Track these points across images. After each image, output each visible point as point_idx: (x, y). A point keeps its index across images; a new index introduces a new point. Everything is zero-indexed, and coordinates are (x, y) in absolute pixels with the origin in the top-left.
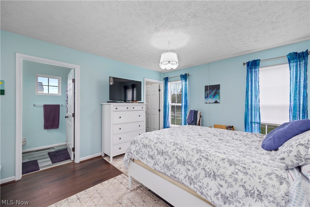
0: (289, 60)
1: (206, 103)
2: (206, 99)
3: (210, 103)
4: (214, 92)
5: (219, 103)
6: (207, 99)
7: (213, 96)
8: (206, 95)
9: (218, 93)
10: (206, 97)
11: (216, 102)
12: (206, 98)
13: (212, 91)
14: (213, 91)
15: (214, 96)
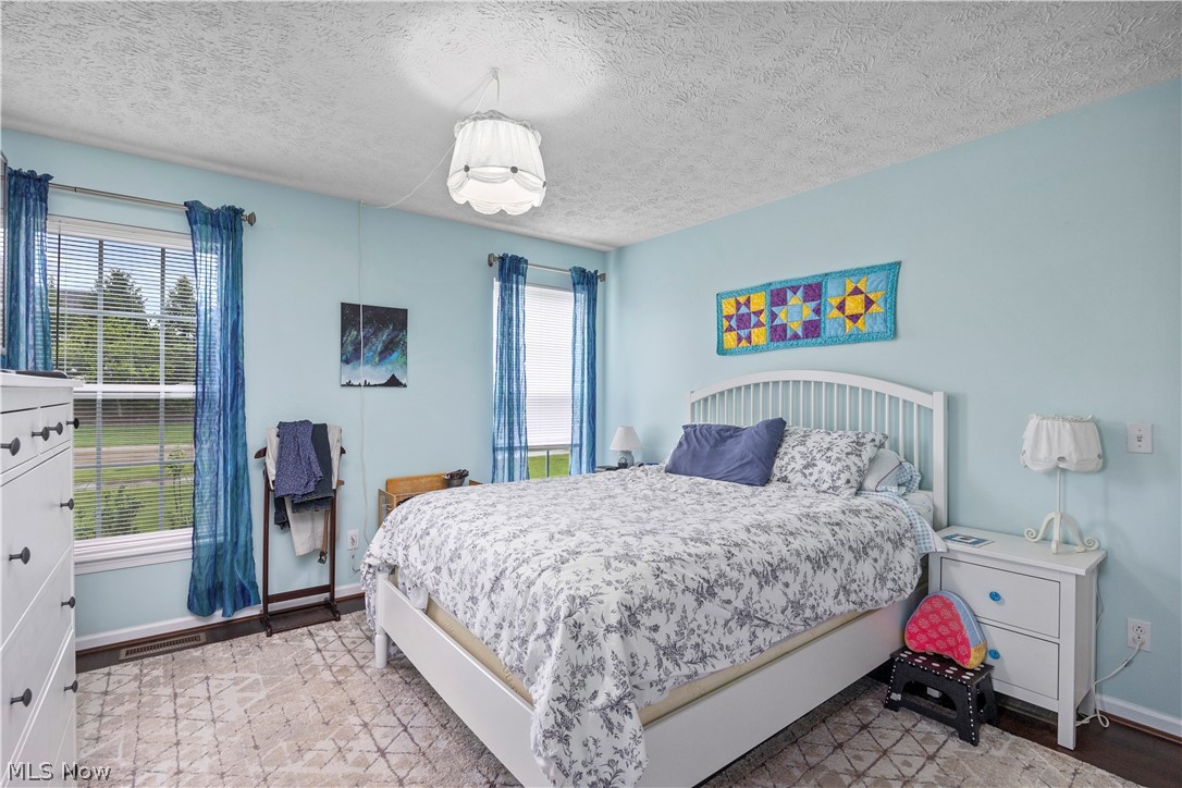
0: (574, 285)
1: (349, 384)
2: (350, 366)
3: (367, 385)
4: (384, 336)
5: (405, 386)
6: (354, 368)
7: (381, 353)
8: (350, 349)
9: (399, 342)
10: (347, 359)
11: (393, 382)
12: (346, 361)
13: (375, 334)
14: (379, 335)
15: (385, 358)
